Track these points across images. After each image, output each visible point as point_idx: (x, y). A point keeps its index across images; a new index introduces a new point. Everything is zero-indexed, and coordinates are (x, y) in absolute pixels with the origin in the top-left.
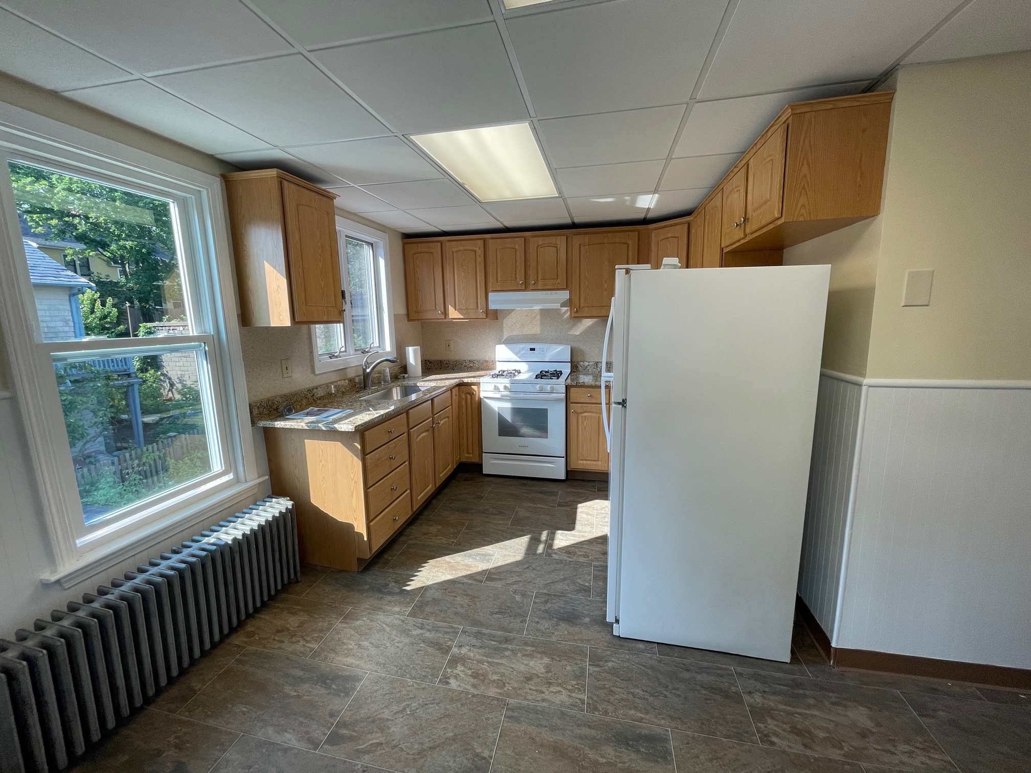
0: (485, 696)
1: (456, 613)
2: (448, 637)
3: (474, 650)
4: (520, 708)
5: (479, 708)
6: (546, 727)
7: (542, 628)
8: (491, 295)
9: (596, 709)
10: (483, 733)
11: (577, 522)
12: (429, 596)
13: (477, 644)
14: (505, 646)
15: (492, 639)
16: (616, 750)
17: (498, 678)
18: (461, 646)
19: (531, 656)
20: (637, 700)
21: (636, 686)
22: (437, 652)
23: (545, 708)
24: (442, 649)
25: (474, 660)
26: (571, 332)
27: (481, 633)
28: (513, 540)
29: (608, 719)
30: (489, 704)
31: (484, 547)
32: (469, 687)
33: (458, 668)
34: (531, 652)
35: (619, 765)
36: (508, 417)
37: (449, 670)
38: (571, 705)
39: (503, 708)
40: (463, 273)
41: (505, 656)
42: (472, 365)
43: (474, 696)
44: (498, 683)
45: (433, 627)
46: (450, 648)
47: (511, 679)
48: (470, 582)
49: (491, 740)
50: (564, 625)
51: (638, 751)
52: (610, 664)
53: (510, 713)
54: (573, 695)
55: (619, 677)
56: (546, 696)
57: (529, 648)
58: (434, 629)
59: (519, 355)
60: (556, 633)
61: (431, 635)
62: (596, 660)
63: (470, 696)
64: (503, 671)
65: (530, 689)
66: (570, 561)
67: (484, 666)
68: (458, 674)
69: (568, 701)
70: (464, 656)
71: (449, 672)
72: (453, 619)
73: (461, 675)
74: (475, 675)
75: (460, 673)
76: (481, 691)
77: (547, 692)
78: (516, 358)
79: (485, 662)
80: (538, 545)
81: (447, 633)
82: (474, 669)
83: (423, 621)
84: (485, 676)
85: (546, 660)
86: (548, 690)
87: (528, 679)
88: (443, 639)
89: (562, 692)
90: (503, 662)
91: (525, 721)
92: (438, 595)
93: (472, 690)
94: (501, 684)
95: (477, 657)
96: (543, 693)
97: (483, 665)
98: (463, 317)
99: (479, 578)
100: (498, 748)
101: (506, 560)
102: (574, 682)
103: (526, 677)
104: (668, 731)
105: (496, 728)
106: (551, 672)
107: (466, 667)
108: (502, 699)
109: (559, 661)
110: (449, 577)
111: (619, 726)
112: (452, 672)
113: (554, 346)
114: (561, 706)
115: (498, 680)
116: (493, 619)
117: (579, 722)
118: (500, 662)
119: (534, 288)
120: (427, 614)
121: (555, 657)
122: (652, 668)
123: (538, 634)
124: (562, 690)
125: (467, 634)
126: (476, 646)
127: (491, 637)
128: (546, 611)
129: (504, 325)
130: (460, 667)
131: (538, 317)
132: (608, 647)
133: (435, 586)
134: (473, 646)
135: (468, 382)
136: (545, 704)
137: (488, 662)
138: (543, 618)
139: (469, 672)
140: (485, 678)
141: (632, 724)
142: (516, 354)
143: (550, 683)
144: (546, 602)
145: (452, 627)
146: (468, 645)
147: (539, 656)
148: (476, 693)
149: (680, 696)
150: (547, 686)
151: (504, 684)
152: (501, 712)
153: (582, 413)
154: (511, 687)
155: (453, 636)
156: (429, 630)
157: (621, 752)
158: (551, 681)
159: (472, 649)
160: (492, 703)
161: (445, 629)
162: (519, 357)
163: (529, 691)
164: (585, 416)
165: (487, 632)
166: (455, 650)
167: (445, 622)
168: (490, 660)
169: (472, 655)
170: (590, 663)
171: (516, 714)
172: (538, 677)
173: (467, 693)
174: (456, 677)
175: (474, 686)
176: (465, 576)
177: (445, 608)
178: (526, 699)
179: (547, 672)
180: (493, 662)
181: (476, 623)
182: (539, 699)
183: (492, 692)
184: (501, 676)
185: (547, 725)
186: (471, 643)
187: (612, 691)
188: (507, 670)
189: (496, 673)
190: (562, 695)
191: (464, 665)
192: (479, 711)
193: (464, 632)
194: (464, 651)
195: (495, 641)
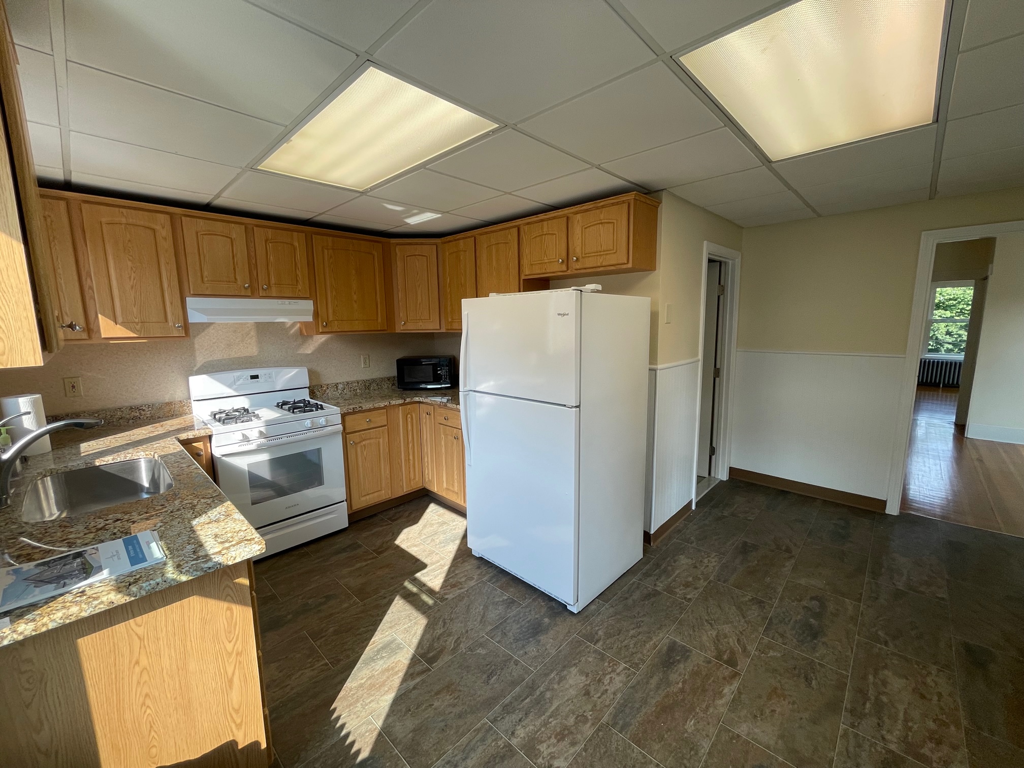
0: (590, 740)
1: (460, 716)
2: (490, 741)
3: (526, 722)
4: (615, 716)
5: (602, 751)
6: (641, 706)
7: (534, 653)
8: (190, 301)
9: (637, 664)
10: (631, 760)
11: (419, 557)
12: (404, 735)
13: (521, 716)
14: (538, 693)
15: (522, 699)
16: (674, 673)
17: (573, 718)
18: (513, 733)
19: (562, 679)
20: (640, 637)
21: (628, 631)
22: (506, 762)
23: (623, 697)
24: (504, 756)
25: (540, 729)
26: (301, 351)
27: (506, 706)
28: (389, 612)
29: (648, 662)
30: (601, 740)
31: (372, 640)
32: (572, 750)
33: (542, 750)
34: (558, 676)
35: (686, 677)
36: (266, 474)
37: (540, 760)
38: (627, 678)
39: (610, 729)
40: (130, 263)
41: (551, 700)
42: (138, 414)
43: (585, 750)
44: (580, 721)
45: (463, 751)
46: (508, 746)
47: (580, 707)
48: (418, 680)
49: (640, 757)
50: (542, 638)
51: (679, 661)
52: (600, 633)
53: (619, 726)
54: (618, 671)
55: (614, 636)
56: (611, 689)
57: (552, 675)
58: (467, 752)
59: (235, 387)
60: (547, 647)
61: (475, 758)
62: (592, 638)
63: (584, 753)
64: (568, 709)
65: (599, 698)
66: (467, 591)
67: (553, 723)
68: (550, 754)
69: (622, 677)
70: (528, 736)
71: (542, 762)
72: (466, 723)
73: (553, 750)
74: (561, 737)
75: (549, 751)
76: (582, 739)
77: (607, 687)
78: (230, 392)
79: (549, 719)
80: (420, 598)
81: (483, 740)
82: (552, 734)
83: (443, 760)
84: (566, 728)
85: (574, 670)
86: (605, 685)
87: (587, 693)
88: (490, 748)
89: (612, 677)
90: (558, 704)
91: (631, 719)
92: (410, 723)
93: (578, 748)
94: (582, 719)
95: (538, 723)
96: (607, 690)
97: (551, 723)
98: (135, 335)
99: (419, 668)
100: (651, 754)
101: (415, 633)
102: (606, 664)
103: (584, 695)
104: (668, 637)
105: (629, 746)
106: (589, 673)
107: (545, 741)
108: (600, 725)
109: (580, 661)
110: (389, 697)
111: (656, 660)
112: (543, 758)
113: (286, 370)
114: (625, 685)
115: (576, 718)
116: (496, 686)
117: (645, 681)
118: (555, 706)
119: (265, 295)
120: (435, 750)
121: (574, 662)
122: (616, 614)
123: (540, 660)
124: (610, 676)
125: (499, 719)
126: (522, 718)
127: (519, 698)
128: (517, 640)
129: (196, 346)
130: (543, 747)
131: (253, 333)
132: (583, 624)
133: (391, 720)
134: (520, 720)
135: (188, 439)
136: (619, 695)
137: (550, 717)
138: (523, 646)
139: (553, 740)
140: (568, 729)
141: (657, 652)
142: (230, 386)
143: (600, 680)
144: (504, 634)
145: (479, 730)
146: (516, 725)
147: (565, 672)
148: (583, 746)
149: (644, 615)
150: (601, 684)
151: (583, 715)
152: (613, 734)
153: (360, 442)
154: (590, 711)
155: (492, 735)
156: (464, 759)
157: (677, 671)
158: (597, 678)
159: (523, 723)
160: (600, 737)
161: (476, 739)
162: (235, 390)
163: (601, 700)
164: (364, 445)
165: (509, 700)
166: (514, 742)
167: (463, 735)
168: (548, 714)
169: (531, 727)
170: (593, 643)
171: (621, 722)
172: (589, 685)
173: (579, 755)
174: (553, 757)
175: (573, 744)
176: (404, 680)
177: (443, 724)
178: (608, 706)
179: (587, 676)
180: (552, 712)
181: (489, 703)
182: (612, 697)
183: (588, 730)
184: (573, 714)
185: (640, 704)
186: (514, 721)
187: (626, 646)
188: (569, 705)
189: (567, 716)
190: (614, 678)
191: (542, 742)
192: (605, 752)
193: (494, 721)
194: (521, 732)
195: (526, 698)
